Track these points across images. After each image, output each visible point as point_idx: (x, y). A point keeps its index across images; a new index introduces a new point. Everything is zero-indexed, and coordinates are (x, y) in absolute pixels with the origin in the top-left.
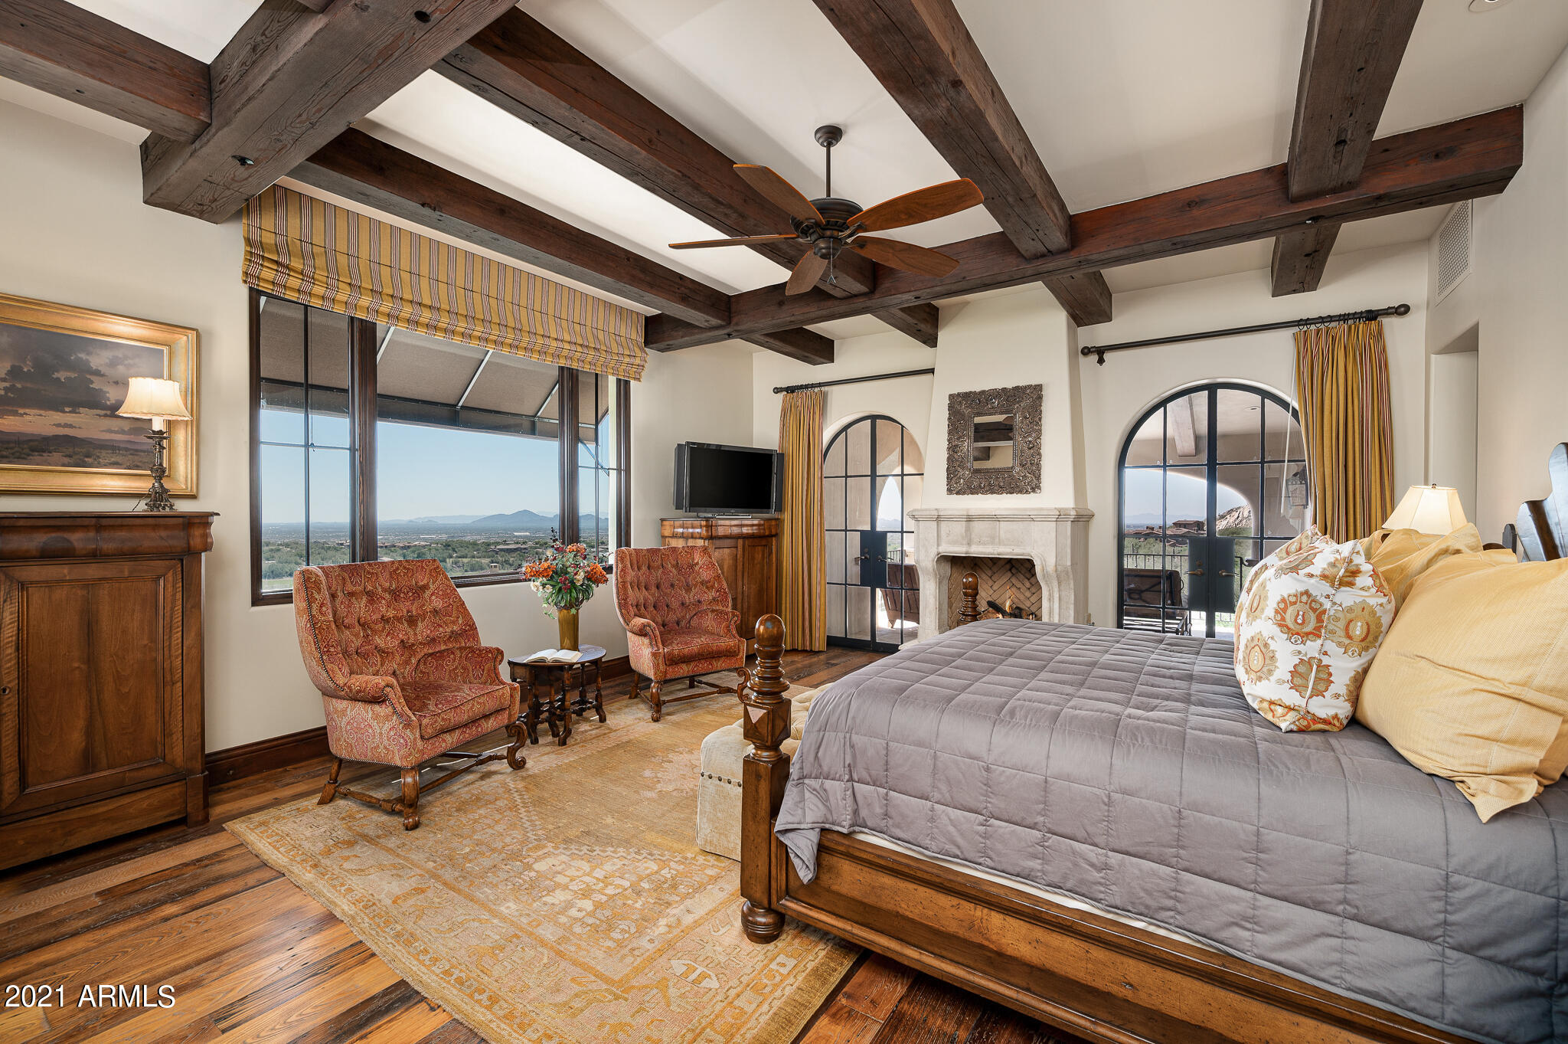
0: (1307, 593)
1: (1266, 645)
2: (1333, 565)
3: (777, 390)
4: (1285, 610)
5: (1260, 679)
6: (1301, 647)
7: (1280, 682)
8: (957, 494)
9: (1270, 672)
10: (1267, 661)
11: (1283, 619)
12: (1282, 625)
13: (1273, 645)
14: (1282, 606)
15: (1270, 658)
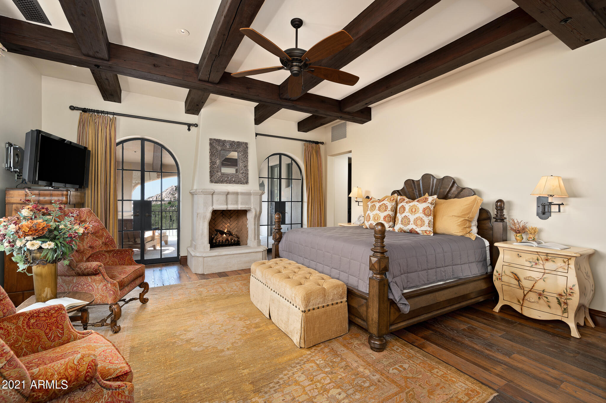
0: (428, 206)
1: (422, 219)
2: (433, 200)
3: (72, 108)
4: (425, 211)
5: (422, 226)
6: (428, 218)
7: (427, 226)
8: (214, 183)
9: (424, 224)
10: (423, 222)
11: (425, 213)
12: (425, 214)
13: (423, 219)
14: (424, 210)
15: (423, 221)
